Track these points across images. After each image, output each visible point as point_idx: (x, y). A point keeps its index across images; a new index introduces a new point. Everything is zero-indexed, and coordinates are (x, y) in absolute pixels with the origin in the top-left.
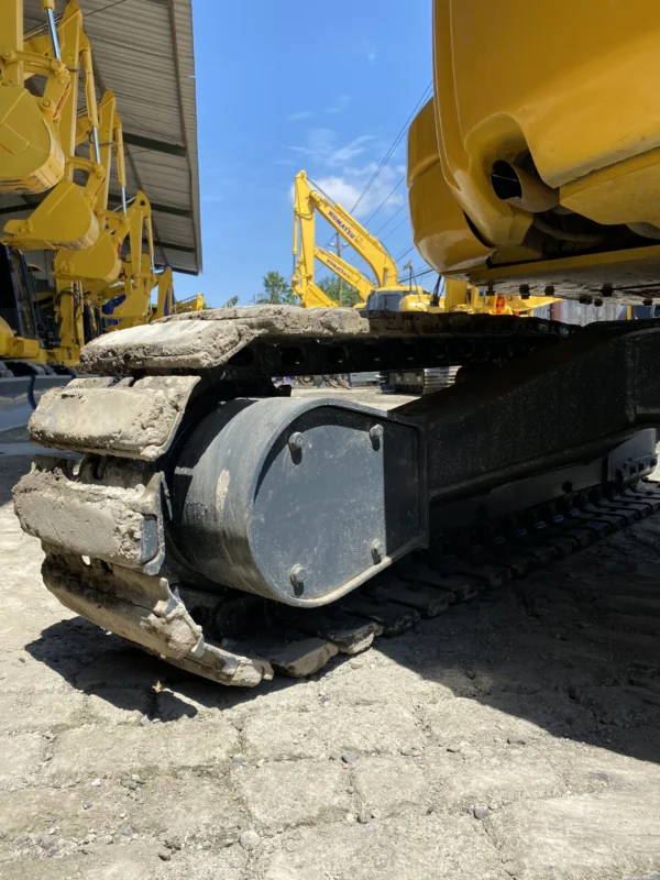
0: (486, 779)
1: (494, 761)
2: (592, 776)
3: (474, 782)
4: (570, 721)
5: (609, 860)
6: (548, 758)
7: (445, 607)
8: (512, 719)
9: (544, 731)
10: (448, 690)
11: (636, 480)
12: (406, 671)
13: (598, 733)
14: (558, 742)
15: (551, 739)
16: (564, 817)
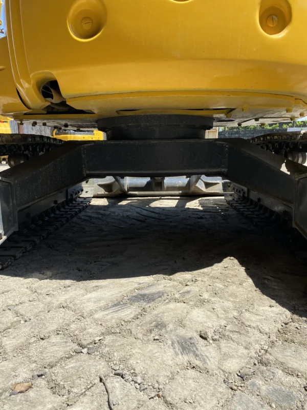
0: (63, 298)
1: (63, 293)
2: (94, 287)
3: (60, 300)
4: (81, 277)
5: (105, 303)
6: (79, 287)
7: (21, 254)
8: (63, 281)
9: (75, 281)
10: (37, 279)
11: (76, 198)
12: (17, 278)
13: (91, 277)
14: (80, 283)
15: (77, 283)
16: (90, 299)
